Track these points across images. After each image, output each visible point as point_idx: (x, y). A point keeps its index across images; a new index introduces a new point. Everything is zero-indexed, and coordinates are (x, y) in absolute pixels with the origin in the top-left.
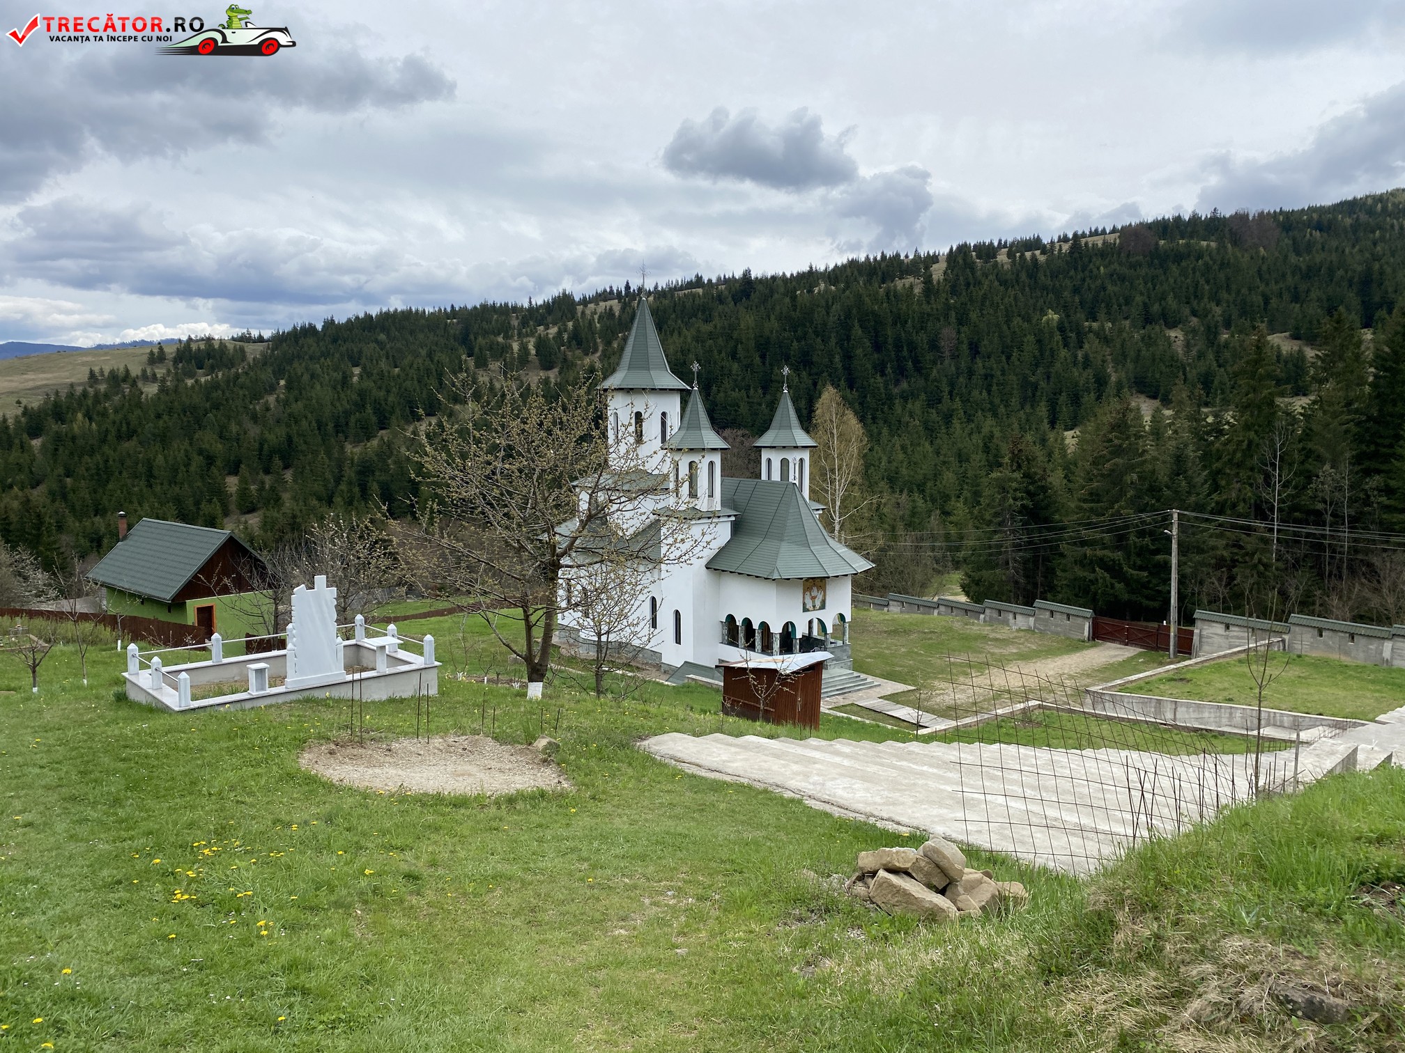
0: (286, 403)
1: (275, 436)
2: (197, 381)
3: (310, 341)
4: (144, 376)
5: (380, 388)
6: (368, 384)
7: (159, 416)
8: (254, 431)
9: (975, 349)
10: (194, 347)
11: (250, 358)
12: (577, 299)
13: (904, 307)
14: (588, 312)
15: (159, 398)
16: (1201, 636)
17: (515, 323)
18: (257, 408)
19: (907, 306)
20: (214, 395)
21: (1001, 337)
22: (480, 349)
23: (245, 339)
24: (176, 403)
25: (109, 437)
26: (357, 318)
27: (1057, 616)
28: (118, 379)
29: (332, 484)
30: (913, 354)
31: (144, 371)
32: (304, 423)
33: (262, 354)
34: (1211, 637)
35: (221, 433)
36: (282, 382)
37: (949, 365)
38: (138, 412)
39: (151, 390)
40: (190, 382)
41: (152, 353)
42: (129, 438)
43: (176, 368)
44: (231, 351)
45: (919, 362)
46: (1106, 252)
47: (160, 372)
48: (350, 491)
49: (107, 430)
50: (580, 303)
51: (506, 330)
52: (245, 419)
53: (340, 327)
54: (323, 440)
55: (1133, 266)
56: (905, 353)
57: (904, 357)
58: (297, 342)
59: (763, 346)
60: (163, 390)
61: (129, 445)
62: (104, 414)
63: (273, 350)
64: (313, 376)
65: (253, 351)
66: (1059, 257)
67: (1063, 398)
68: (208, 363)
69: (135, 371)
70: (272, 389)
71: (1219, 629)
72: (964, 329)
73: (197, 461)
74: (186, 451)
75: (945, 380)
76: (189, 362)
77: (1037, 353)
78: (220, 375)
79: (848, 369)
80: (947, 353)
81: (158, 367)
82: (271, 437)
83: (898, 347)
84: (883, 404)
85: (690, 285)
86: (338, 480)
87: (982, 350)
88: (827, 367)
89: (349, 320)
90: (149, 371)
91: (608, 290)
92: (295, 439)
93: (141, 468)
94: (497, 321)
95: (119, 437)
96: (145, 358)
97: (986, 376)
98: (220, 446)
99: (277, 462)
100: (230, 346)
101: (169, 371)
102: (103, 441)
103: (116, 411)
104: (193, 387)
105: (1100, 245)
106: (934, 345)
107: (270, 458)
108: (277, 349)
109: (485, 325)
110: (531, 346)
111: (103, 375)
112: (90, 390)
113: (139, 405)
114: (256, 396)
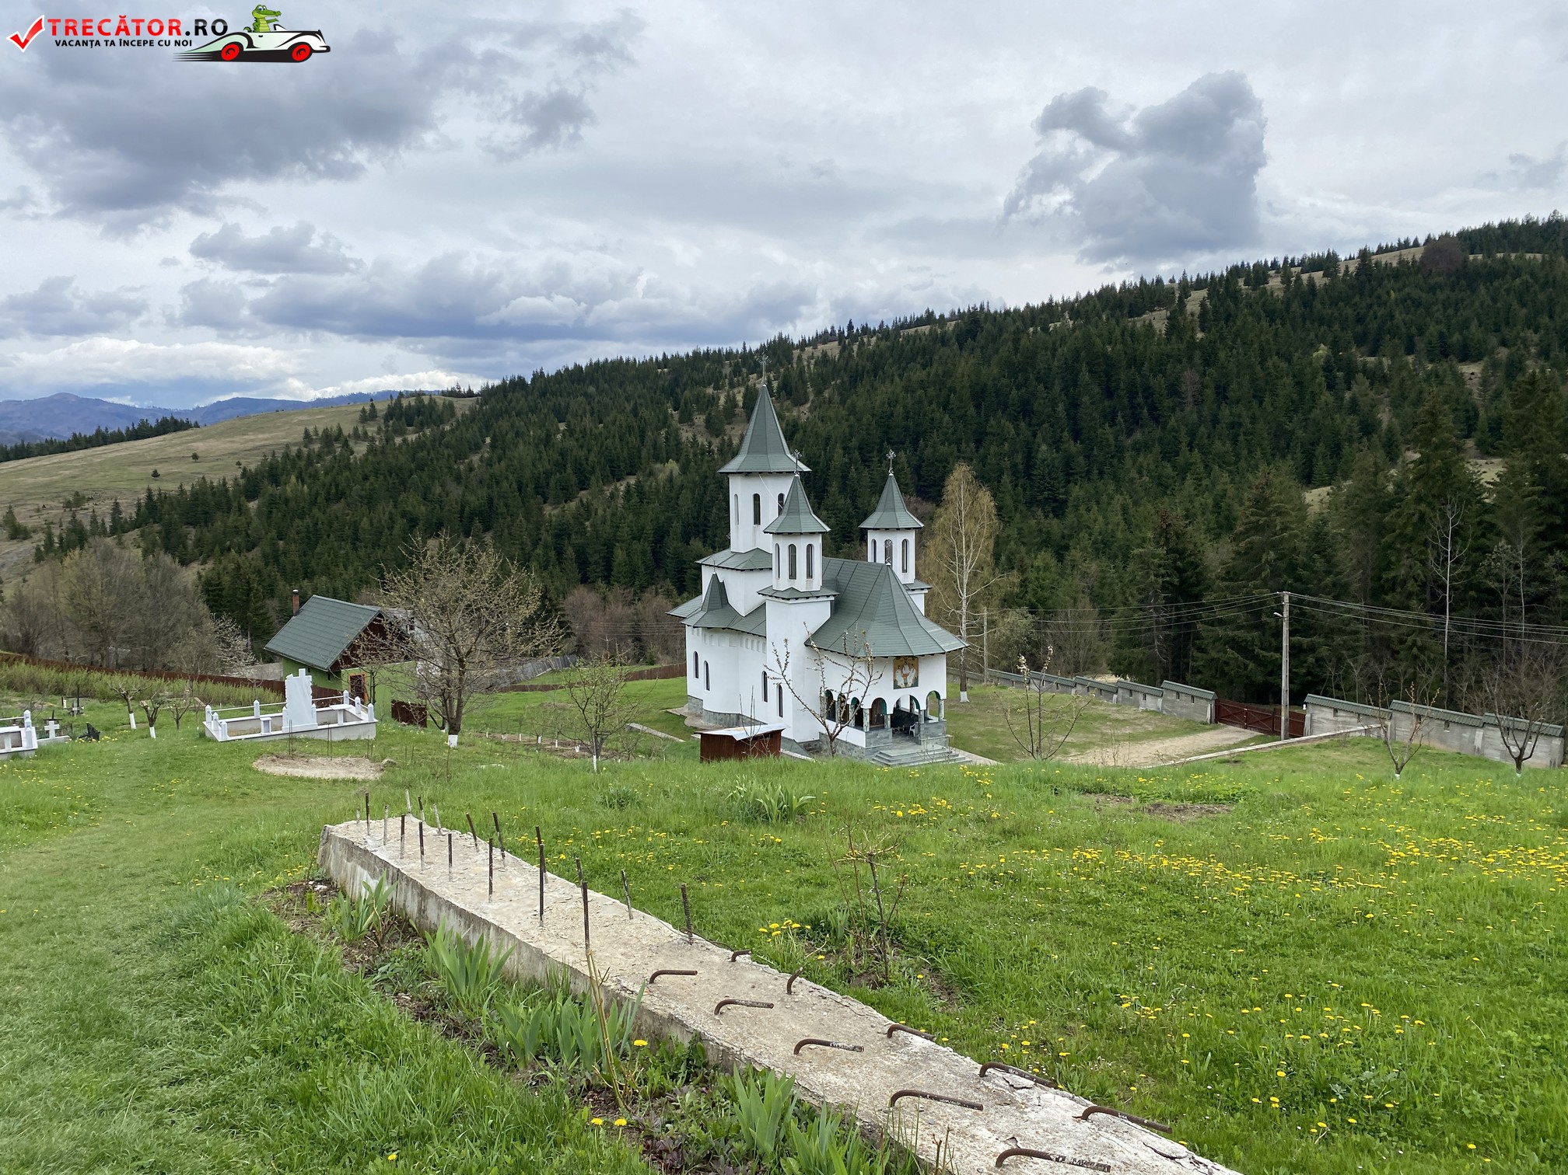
0: (490, 463)
1: (476, 499)
2: (405, 440)
3: (518, 395)
4: (356, 436)
5: (582, 447)
6: (571, 443)
7: (366, 478)
8: (456, 491)
9: (1222, 392)
10: (405, 403)
11: (459, 413)
12: (796, 342)
13: (1141, 347)
14: (805, 356)
15: (367, 460)
16: (1312, 720)
17: (727, 370)
18: (462, 467)
19: (1145, 347)
20: (420, 455)
21: (1253, 380)
22: (686, 403)
23: (454, 394)
24: (383, 464)
25: (319, 500)
26: (567, 370)
27: (1183, 697)
28: (330, 438)
29: (529, 548)
30: (1149, 401)
31: (356, 429)
32: (505, 484)
33: (470, 409)
34: (1320, 722)
35: (425, 494)
36: (488, 440)
37: (1190, 413)
38: (347, 474)
39: (361, 449)
40: (398, 440)
41: (364, 411)
42: (338, 500)
43: (387, 426)
44: (441, 407)
45: (1156, 409)
46: (1402, 273)
47: (371, 430)
48: (546, 554)
49: (317, 493)
50: (798, 347)
51: (716, 380)
52: (449, 479)
53: (550, 378)
54: (524, 503)
55: (1432, 290)
56: (1140, 400)
57: (1139, 405)
58: (505, 397)
59: (979, 395)
60: (372, 450)
61: (337, 508)
62: (315, 476)
63: (482, 405)
64: (517, 434)
65: (462, 407)
66: (1344, 280)
67: (1320, 449)
68: (417, 419)
69: (348, 430)
70: (476, 447)
71: (1328, 714)
72: (1211, 370)
73: (400, 523)
74: (390, 513)
75: (1184, 430)
76: (399, 419)
77: (1295, 396)
78: (428, 432)
79: (1073, 419)
80: (1190, 399)
81: (370, 426)
82: (471, 498)
83: (1132, 395)
84: (1112, 457)
85: (920, 322)
86: (535, 544)
87: (1231, 394)
88: (1049, 417)
89: (558, 373)
90: (360, 429)
91: (829, 331)
92: (496, 501)
93: (348, 531)
94: (709, 369)
95: (328, 500)
96: (357, 416)
97: (1232, 425)
98: (423, 508)
99: (477, 523)
100: (440, 401)
101: (380, 429)
102: (314, 503)
103: (326, 473)
104: (400, 445)
105: (1395, 265)
106: (1174, 390)
107: (471, 520)
108: (486, 403)
109: (695, 375)
110: (739, 398)
111: (317, 434)
112: (305, 450)
113: (348, 467)
114: (460, 457)
